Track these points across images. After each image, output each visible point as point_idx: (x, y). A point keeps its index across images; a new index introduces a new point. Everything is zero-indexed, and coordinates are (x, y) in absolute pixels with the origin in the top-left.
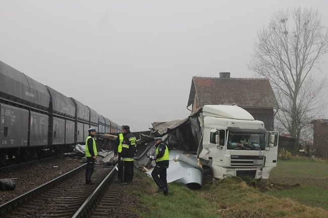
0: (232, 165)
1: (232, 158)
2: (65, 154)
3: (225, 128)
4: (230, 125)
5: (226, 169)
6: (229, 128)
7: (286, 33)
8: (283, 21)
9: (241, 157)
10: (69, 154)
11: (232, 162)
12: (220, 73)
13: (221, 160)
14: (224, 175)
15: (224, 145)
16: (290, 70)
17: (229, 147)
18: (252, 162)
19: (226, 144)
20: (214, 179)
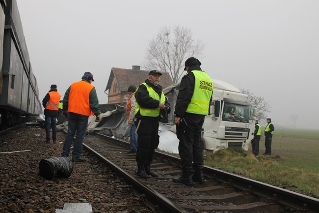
0: (226, 137)
1: (226, 130)
2: (27, 123)
3: (220, 99)
4: (225, 96)
5: (220, 141)
6: (225, 99)
7: (168, 43)
8: (167, 34)
9: (233, 129)
10: (30, 123)
11: (226, 134)
12: (133, 66)
13: (214, 132)
14: (217, 147)
15: (218, 116)
16: (170, 70)
17: (224, 119)
18: (241, 134)
19: (221, 115)
20: (205, 151)
